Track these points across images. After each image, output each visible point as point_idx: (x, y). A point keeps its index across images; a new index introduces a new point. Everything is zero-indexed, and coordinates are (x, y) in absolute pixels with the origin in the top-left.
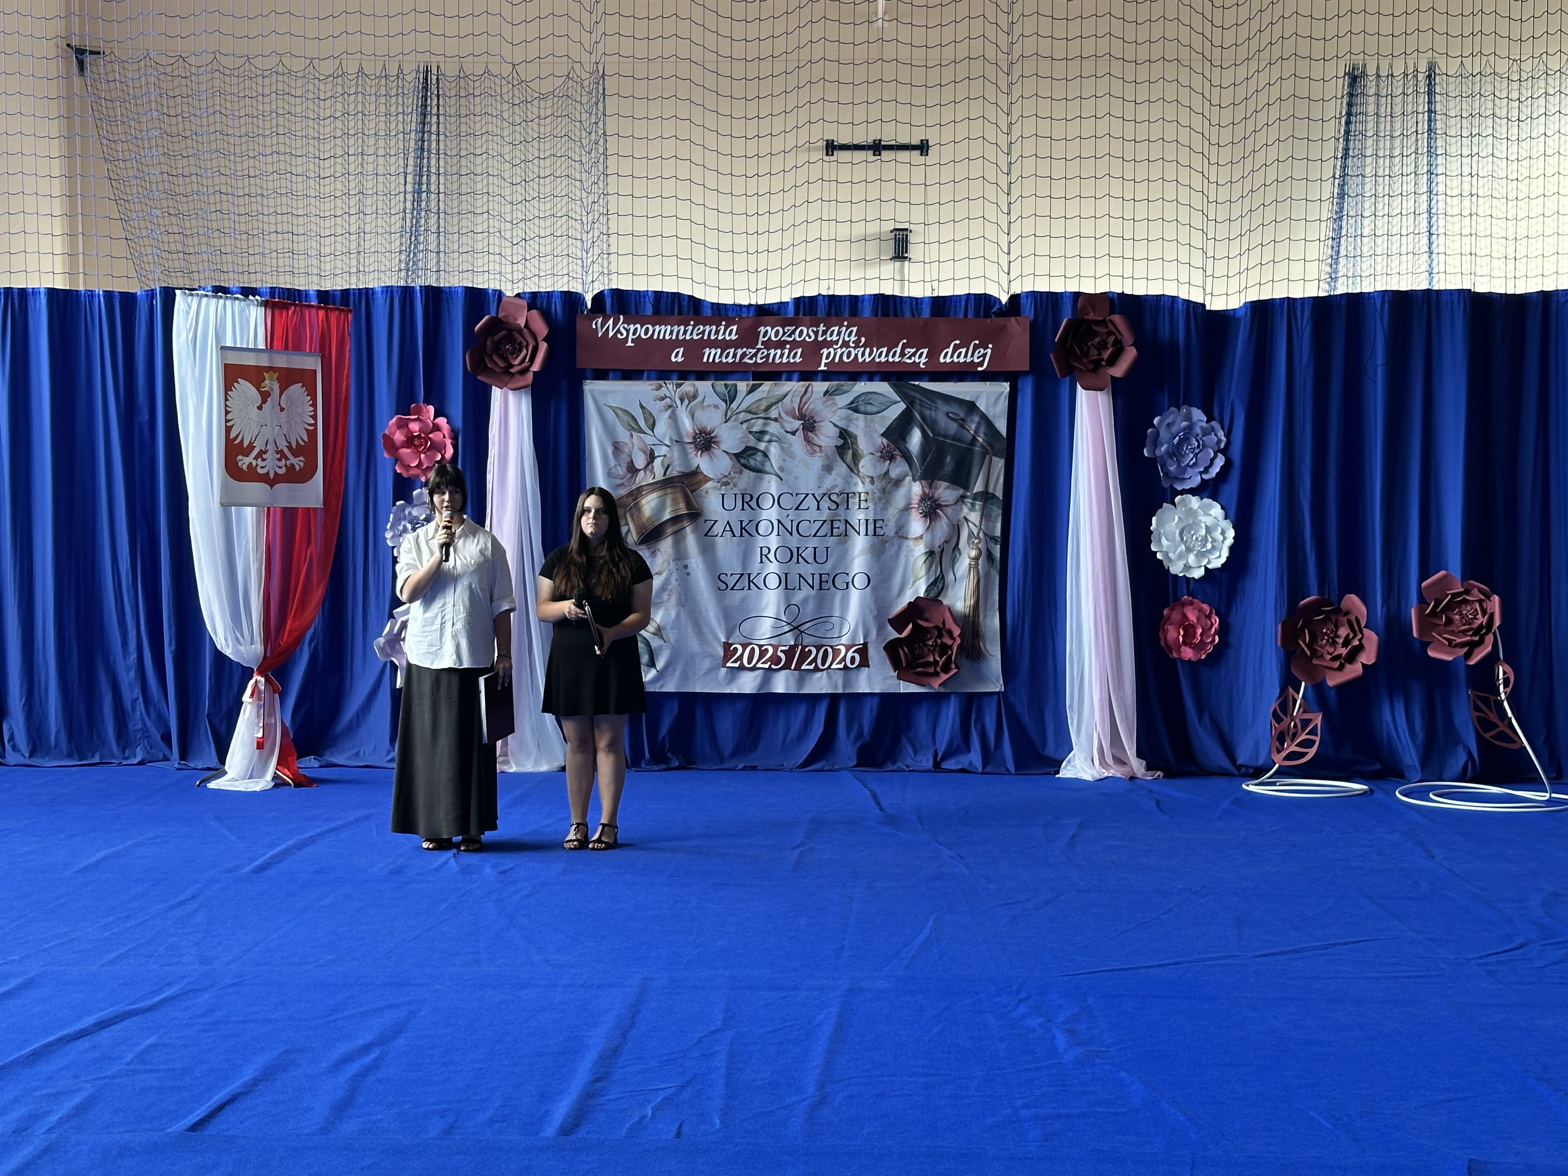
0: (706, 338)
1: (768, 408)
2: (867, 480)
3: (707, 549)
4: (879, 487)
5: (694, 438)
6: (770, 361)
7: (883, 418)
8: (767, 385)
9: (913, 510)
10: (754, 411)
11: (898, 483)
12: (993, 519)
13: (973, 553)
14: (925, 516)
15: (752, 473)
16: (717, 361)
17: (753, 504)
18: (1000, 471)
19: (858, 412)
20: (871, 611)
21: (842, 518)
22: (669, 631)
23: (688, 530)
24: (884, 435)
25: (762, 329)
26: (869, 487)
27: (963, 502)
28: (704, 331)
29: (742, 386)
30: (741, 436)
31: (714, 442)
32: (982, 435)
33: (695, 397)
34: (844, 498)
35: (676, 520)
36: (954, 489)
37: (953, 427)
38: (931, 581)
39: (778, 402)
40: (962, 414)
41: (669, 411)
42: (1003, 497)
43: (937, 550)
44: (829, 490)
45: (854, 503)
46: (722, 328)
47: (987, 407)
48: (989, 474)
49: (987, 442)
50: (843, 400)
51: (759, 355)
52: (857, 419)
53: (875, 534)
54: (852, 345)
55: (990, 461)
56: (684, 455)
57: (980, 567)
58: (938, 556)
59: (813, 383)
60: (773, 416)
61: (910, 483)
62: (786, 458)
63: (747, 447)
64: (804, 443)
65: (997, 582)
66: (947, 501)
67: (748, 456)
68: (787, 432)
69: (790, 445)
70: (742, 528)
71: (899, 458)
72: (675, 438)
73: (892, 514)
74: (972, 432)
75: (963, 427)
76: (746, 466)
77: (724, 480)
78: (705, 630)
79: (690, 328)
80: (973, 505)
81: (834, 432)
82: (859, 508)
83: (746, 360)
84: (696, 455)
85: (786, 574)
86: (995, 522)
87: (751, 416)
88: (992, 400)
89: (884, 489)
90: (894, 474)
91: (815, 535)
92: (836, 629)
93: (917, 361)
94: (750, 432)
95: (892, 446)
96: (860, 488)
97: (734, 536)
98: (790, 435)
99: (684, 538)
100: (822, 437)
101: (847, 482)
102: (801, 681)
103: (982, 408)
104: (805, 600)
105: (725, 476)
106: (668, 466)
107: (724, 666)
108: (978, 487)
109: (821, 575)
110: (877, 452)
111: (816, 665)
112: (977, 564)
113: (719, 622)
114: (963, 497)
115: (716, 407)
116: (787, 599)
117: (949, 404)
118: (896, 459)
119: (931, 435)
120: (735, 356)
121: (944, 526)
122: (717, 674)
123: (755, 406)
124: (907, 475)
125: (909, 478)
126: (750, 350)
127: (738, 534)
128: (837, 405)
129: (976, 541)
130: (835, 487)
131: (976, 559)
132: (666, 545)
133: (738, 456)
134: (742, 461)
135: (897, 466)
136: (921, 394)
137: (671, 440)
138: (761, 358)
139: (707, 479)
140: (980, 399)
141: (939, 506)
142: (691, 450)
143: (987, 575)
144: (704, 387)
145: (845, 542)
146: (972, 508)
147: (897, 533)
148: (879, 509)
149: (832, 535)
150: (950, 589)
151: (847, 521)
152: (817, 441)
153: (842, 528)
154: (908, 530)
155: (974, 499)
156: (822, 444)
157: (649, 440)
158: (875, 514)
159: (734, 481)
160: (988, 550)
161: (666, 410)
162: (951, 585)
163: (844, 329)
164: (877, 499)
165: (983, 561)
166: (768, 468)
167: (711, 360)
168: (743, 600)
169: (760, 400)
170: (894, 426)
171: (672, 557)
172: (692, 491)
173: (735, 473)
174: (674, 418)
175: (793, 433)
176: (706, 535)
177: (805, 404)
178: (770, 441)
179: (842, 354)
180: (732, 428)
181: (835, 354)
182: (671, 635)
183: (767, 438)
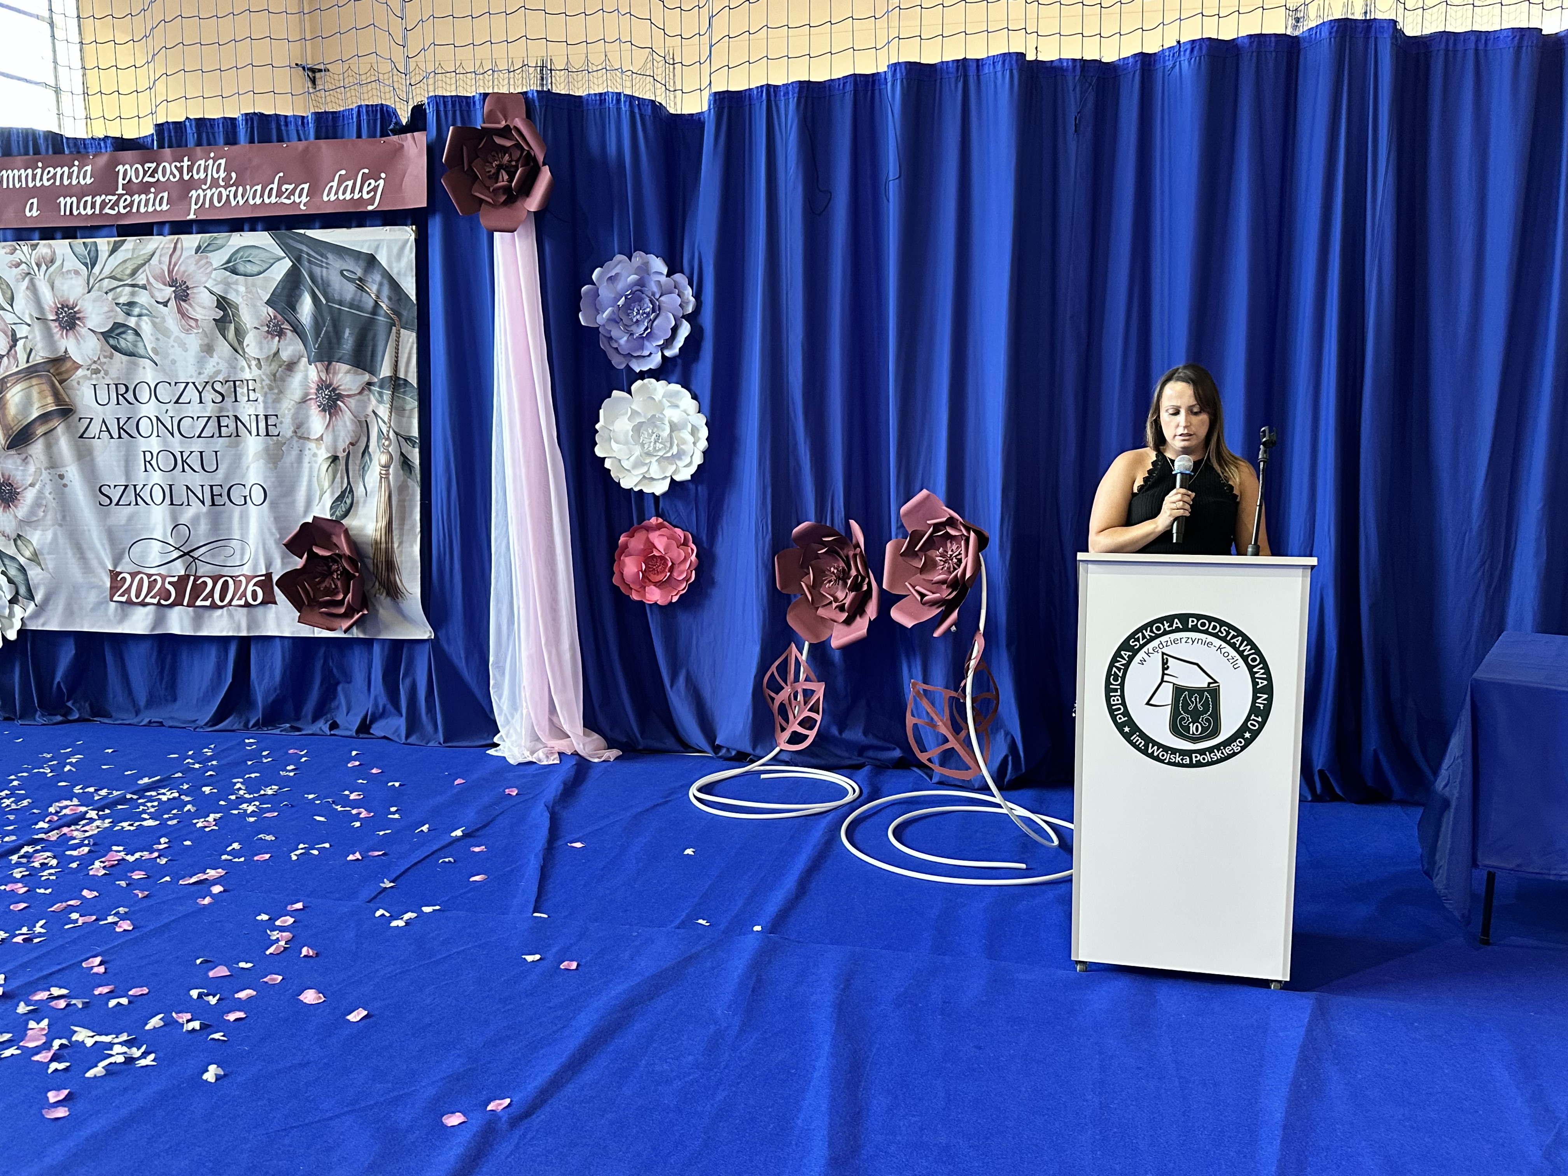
0: (58, 183)
1: (134, 273)
2: (254, 363)
3: (84, 455)
4: (268, 372)
5: (57, 314)
6: (134, 210)
7: (267, 279)
8: (131, 242)
9: (313, 402)
10: (118, 276)
11: (291, 366)
12: (407, 413)
13: (384, 459)
14: (324, 410)
15: (125, 358)
16: (75, 213)
17: (130, 396)
18: (411, 348)
19: (237, 274)
20: (272, 534)
21: (230, 414)
22: (46, 556)
23: (60, 430)
24: (268, 303)
25: (121, 169)
26: (256, 372)
27: (370, 390)
28: (55, 174)
29: (103, 244)
30: (106, 309)
31: (79, 319)
32: (386, 300)
33: (52, 261)
34: (229, 387)
35: (45, 417)
36: (356, 373)
37: (349, 291)
38: (336, 495)
39: (144, 264)
40: (359, 273)
41: (27, 279)
42: (419, 383)
43: (342, 455)
44: (211, 377)
45: (242, 394)
46: (75, 169)
47: (389, 262)
48: (397, 353)
49: (392, 309)
50: (218, 258)
51: (122, 204)
52: (236, 283)
53: (267, 435)
54: (222, 184)
55: (398, 333)
56: (49, 335)
57: (391, 477)
58: (342, 462)
59: (182, 236)
60: (141, 283)
61: (305, 366)
62: (160, 336)
63: (115, 323)
64: (179, 316)
65: (419, 497)
66: (350, 389)
67: (118, 335)
68: (157, 302)
69: (163, 318)
70: (119, 428)
71: (289, 334)
72: (35, 315)
73: (287, 407)
74: (373, 296)
75: (362, 289)
76: (115, 348)
77: (94, 367)
78: (90, 555)
79: (39, 171)
80: (381, 394)
81: (209, 301)
82: (249, 400)
83: (107, 210)
84: (62, 334)
85: (170, 486)
86: (410, 417)
87: (116, 283)
88: (395, 250)
89: (274, 375)
90: (285, 355)
91: (199, 436)
92: (238, 555)
93: (297, 200)
94: (117, 304)
95: (279, 317)
96: (247, 375)
97: (112, 438)
98: (161, 306)
99: (57, 441)
100: (197, 308)
101: (233, 367)
102: (198, 621)
103: (384, 263)
104: (196, 519)
105: (95, 362)
106: (31, 350)
107: (112, 601)
108: (385, 371)
109: (211, 486)
110: (262, 326)
111: (213, 599)
112: (388, 474)
113: (103, 545)
114: (369, 384)
115: (77, 273)
116: (174, 517)
117: (343, 258)
118: (285, 334)
119: (324, 302)
120: (93, 206)
121: (348, 423)
122: (106, 609)
123: (119, 269)
124: (302, 357)
125: (305, 360)
126: (110, 197)
127: (116, 435)
128: (212, 265)
129: (387, 443)
130: (218, 372)
131: (387, 467)
132: (37, 448)
133: (106, 335)
134: (112, 342)
135: (290, 345)
136: (307, 246)
137: (31, 316)
138: (125, 208)
139: (78, 367)
140: (380, 250)
141: (340, 397)
142: (55, 327)
143: (403, 489)
144: (61, 246)
145: (237, 445)
146: (380, 401)
147: (295, 432)
148: (270, 401)
149: (220, 436)
150: (361, 505)
151: (236, 417)
152: (192, 313)
153: (232, 425)
154: (308, 428)
155: (381, 387)
156: (198, 317)
157: (9, 318)
158: (266, 408)
159: (105, 367)
160: (402, 454)
161: (24, 279)
162: (362, 500)
163: (211, 162)
164: (266, 389)
165: (396, 470)
166: (142, 351)
167: (68, 213)
168: (130, 518)
169: (125, 261)
170: (279, 291)
171: (45, 464)
172: (61, 382)
173: (105, 357)
174: (33, 288)
175: (165, 304)
176: (81, 437)
177: (175, 265)
178: (140, 315)
179: (213, 195)
180: (94, 301)
181: (205, 196)
182: (49, 562)
183: (136, 311)
